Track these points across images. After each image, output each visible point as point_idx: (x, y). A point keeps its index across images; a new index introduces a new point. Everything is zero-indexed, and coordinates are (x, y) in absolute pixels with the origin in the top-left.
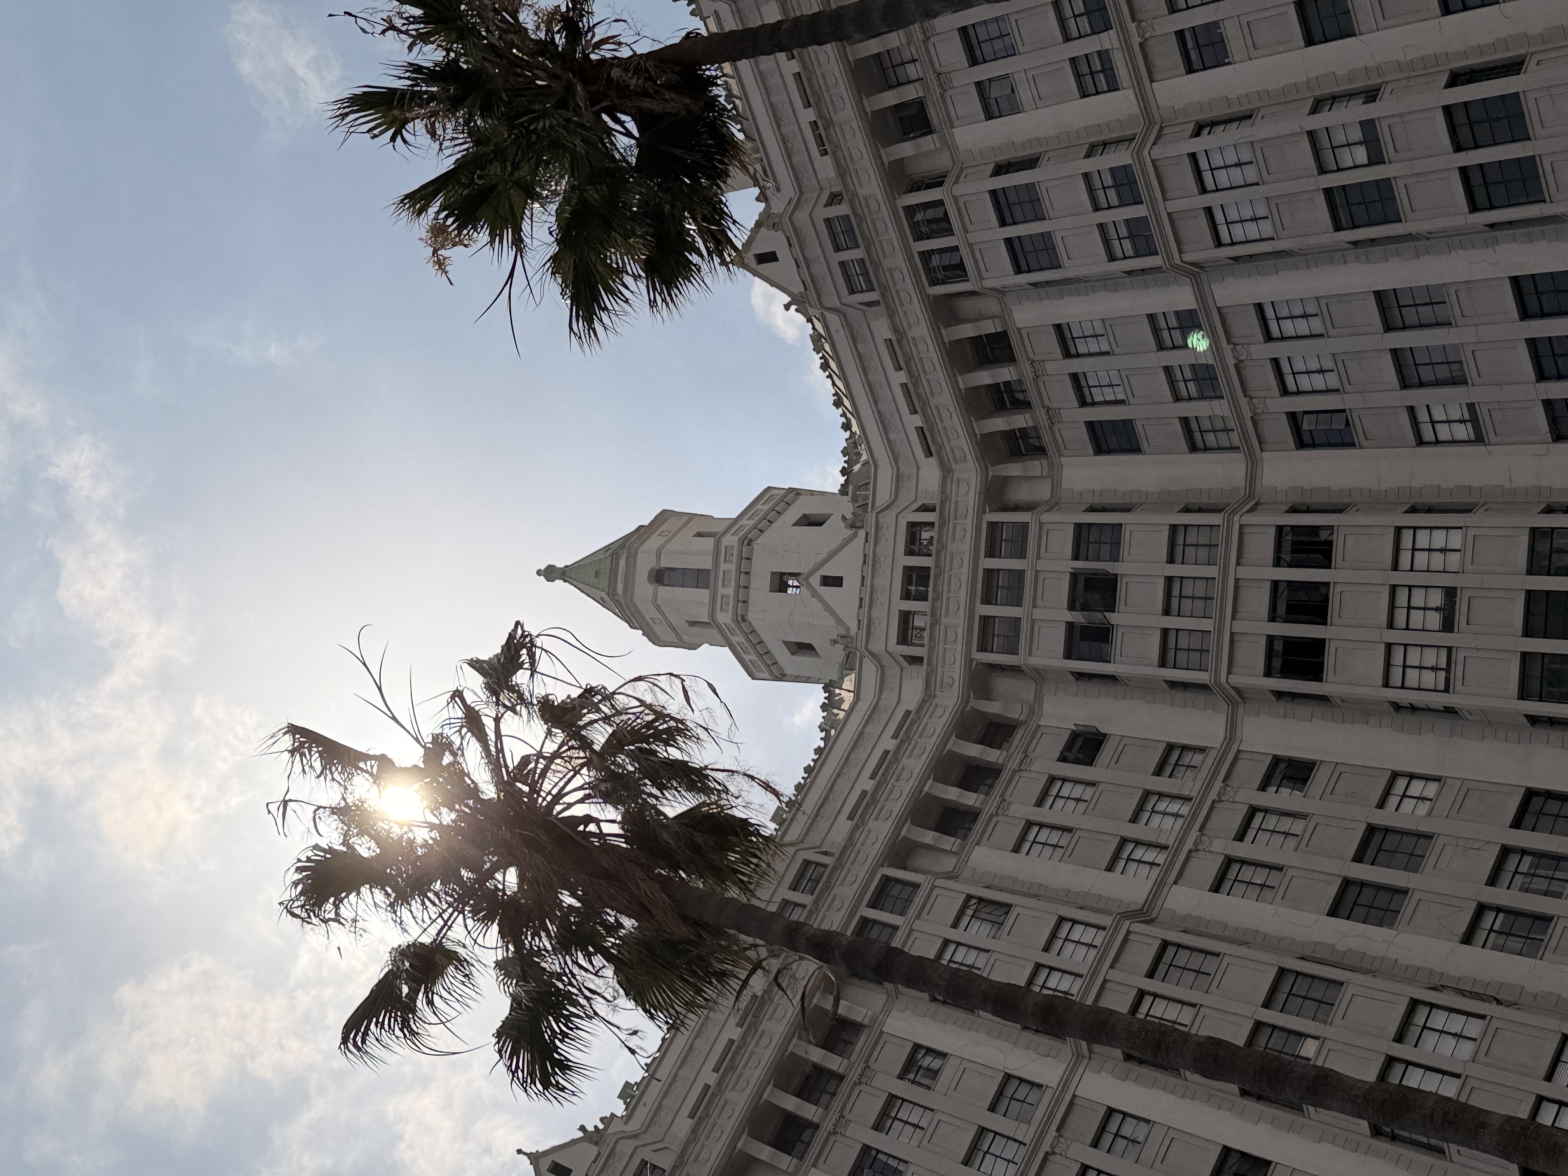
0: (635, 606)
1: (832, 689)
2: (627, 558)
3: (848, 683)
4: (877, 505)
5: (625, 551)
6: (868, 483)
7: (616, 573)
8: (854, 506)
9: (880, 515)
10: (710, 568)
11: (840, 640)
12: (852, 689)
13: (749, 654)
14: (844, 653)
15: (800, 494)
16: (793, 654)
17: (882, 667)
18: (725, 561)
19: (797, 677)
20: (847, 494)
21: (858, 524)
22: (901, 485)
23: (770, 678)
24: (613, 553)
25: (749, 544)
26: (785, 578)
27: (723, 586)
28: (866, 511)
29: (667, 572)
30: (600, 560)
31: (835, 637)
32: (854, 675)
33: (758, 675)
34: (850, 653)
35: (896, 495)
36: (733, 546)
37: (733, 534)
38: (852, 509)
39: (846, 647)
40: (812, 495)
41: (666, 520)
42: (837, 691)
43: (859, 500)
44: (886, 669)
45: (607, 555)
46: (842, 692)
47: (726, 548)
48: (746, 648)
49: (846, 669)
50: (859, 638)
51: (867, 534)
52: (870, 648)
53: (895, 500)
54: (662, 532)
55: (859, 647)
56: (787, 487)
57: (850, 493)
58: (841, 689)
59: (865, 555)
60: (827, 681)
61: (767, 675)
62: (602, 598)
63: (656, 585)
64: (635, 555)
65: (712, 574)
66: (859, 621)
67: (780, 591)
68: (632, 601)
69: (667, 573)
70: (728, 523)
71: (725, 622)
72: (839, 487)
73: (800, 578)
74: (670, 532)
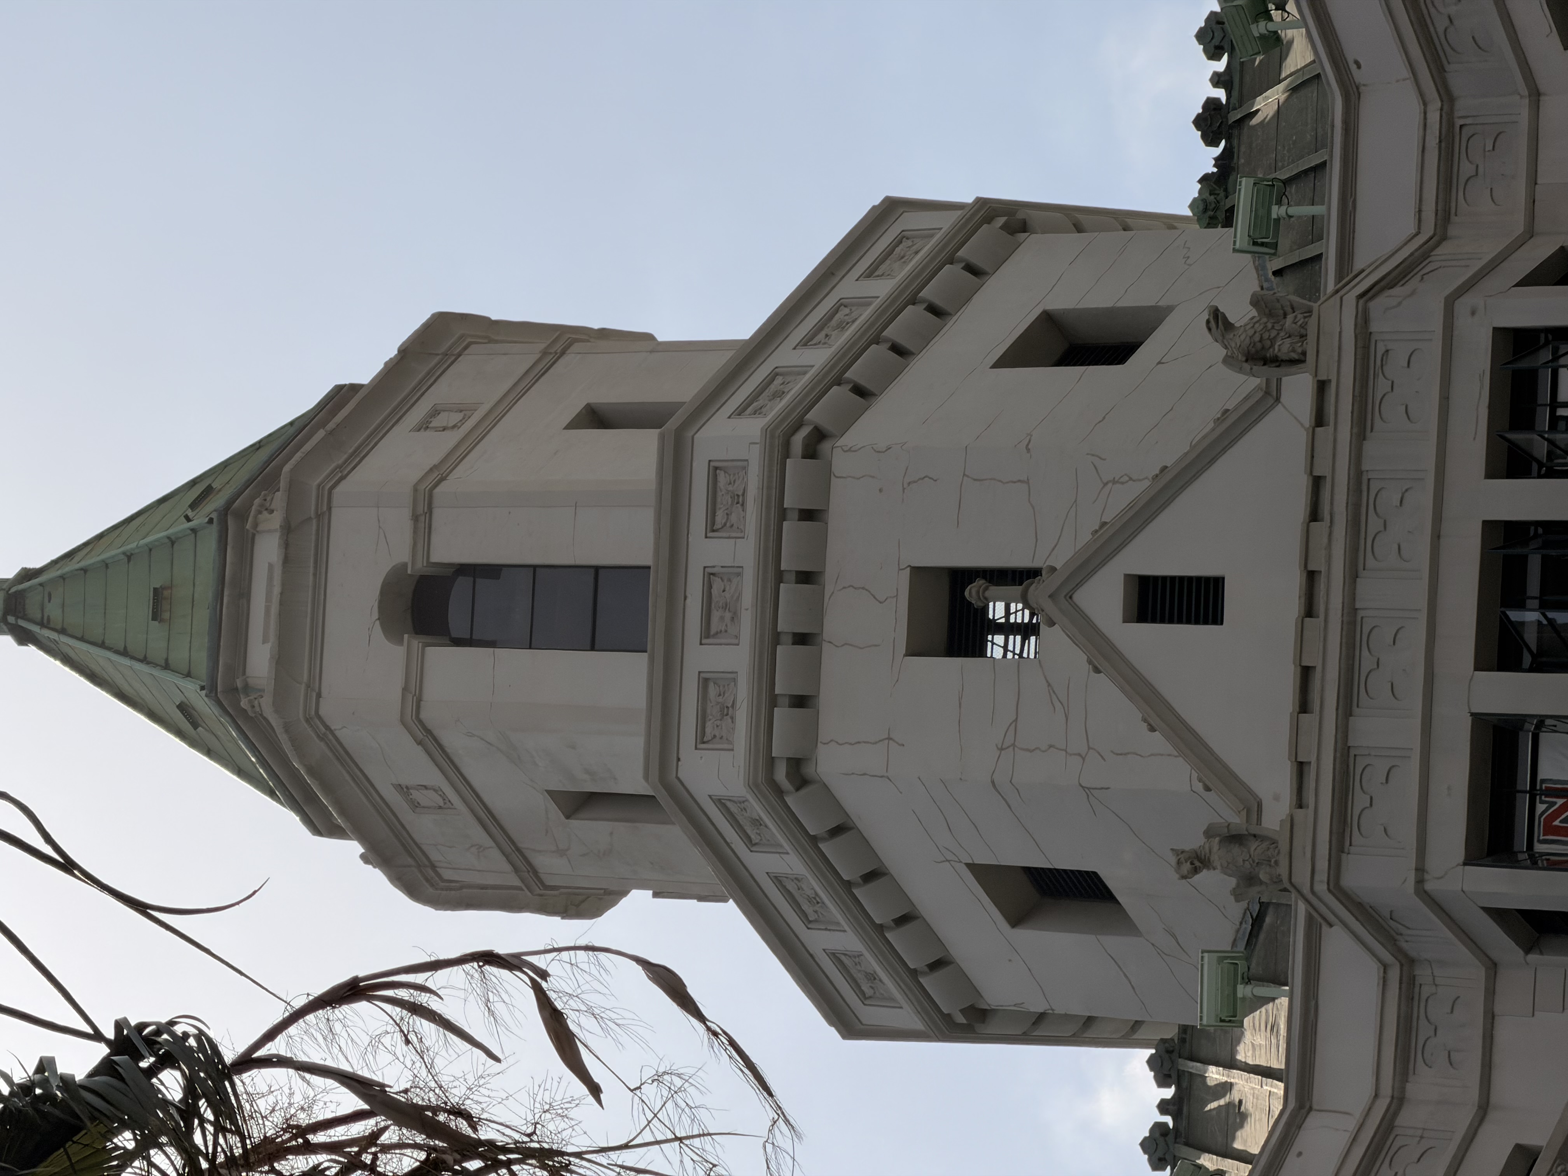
0: (328, 735)
1: (1194, 1067)
2: (288, 530)
3: (1260, 1039)
4: (1359, 264)
5: (279, 500)
6: (1322, 167)
7: (244, 594)
8: (1260, 269)
9: (1377, 305)
10: (644, 557)
11: (1217, 854)
12: (1278, 1063)
13: (830, 926)
14: (1236, 910)
15: (1023, 227)
16: (1016, 919)
17: (1408, 962)
18: (712, 528)
19: (1041, 1017)
20: (1228, 221)
21: (1283, 348)
22: (1467, 169)
23: (918, 1025)
24: (225, 511)
25: (811, 452)
26: (971, 592)
27: (706, 633)
28: (1312, 291)
29: (462, 584)
30: (172, 541)
31: (1194, 841)
32: (1284, 1001)
33: (870, 1015)
34: (1264, 907)
35: (1445, 217)
36: (743, 466)
37: (740, 412)
38: (1252, 285)
39: (1249, 880)
40: (1079, 228)
41: (452, 357)
42: (1214, 1075)
43: (1284, 243)
44: (1423, 974)
45: (199, 519)
46: (1237, 1077)
47: (714, 471)
48: (815, 900)
49: (1248, 980)
50: (1303, 839)
51: (1322, 387)
52: (1351, 880)
53: (1441, 236)
54: (435, 412)
55: (1302, 877)
56: (969, 199)
57: (1242, 217)
58: (1231, 1064)
59: (1317, 482)
60: (1171, 1033)
61: (908, 1017)
62: (183, 708)
63: (416, 643)
64: (324, 515)
65: (657, 585)
66: (1301, 768)
67: (952, 651)
68: (315, 718)
69: (462, 586)
70: (718, 363)
71: (720, 791)
72: (1194, 190)
73: (1038, 590)
74: (466, 410)
